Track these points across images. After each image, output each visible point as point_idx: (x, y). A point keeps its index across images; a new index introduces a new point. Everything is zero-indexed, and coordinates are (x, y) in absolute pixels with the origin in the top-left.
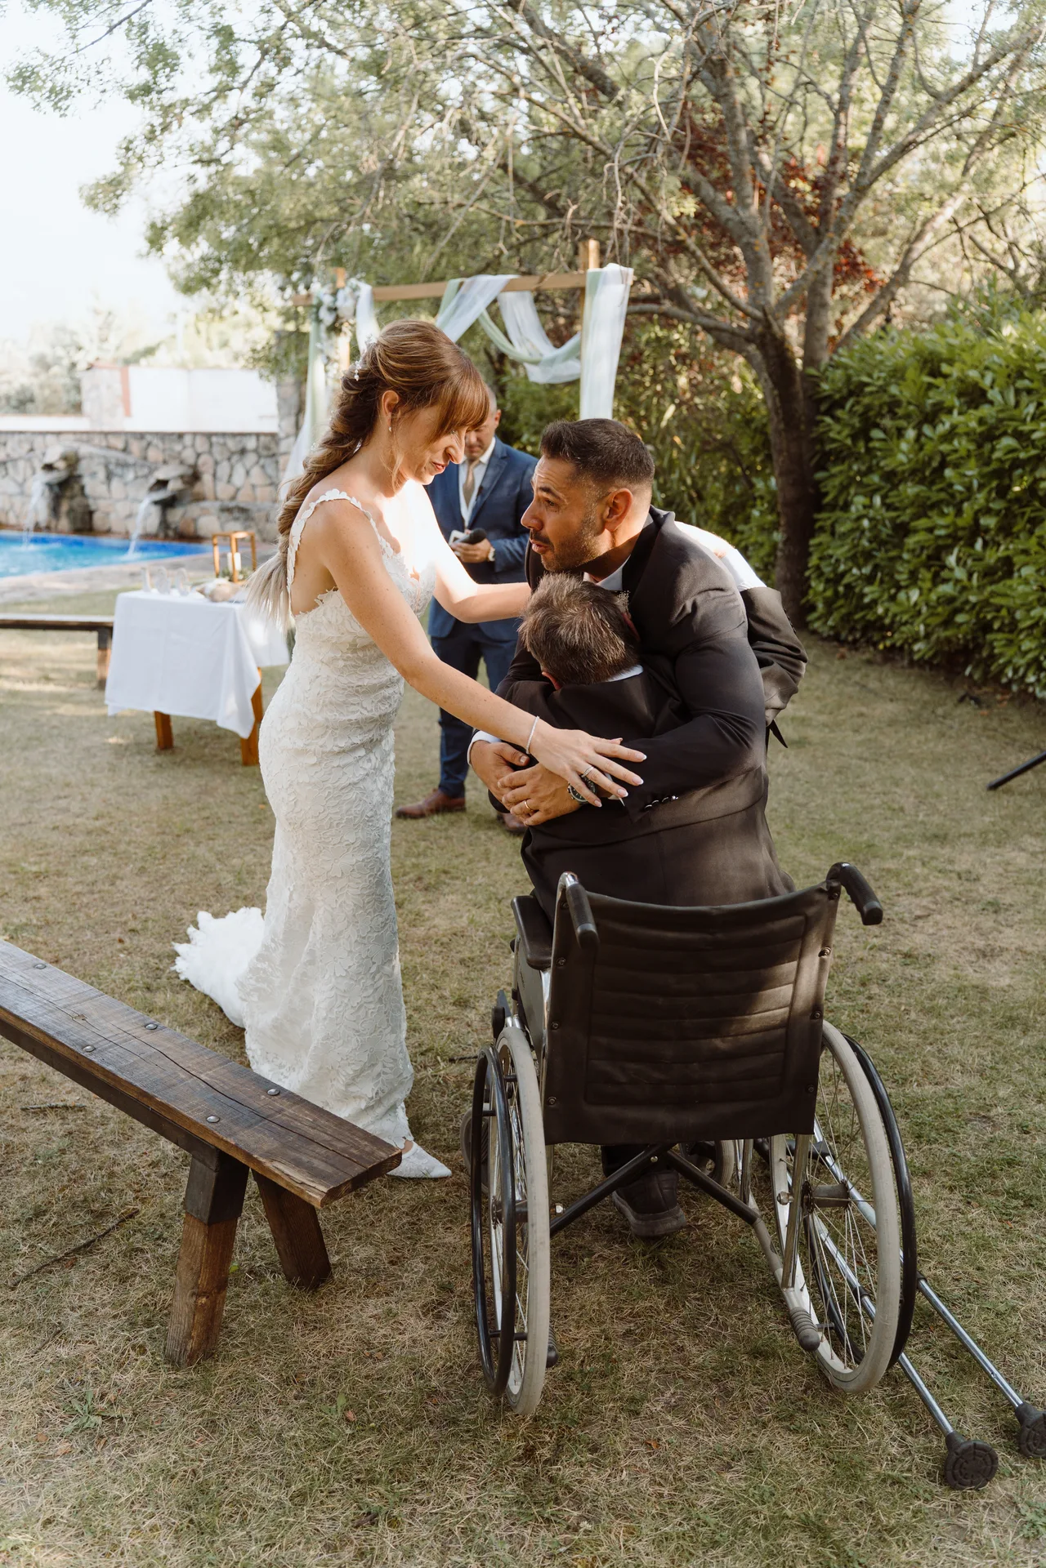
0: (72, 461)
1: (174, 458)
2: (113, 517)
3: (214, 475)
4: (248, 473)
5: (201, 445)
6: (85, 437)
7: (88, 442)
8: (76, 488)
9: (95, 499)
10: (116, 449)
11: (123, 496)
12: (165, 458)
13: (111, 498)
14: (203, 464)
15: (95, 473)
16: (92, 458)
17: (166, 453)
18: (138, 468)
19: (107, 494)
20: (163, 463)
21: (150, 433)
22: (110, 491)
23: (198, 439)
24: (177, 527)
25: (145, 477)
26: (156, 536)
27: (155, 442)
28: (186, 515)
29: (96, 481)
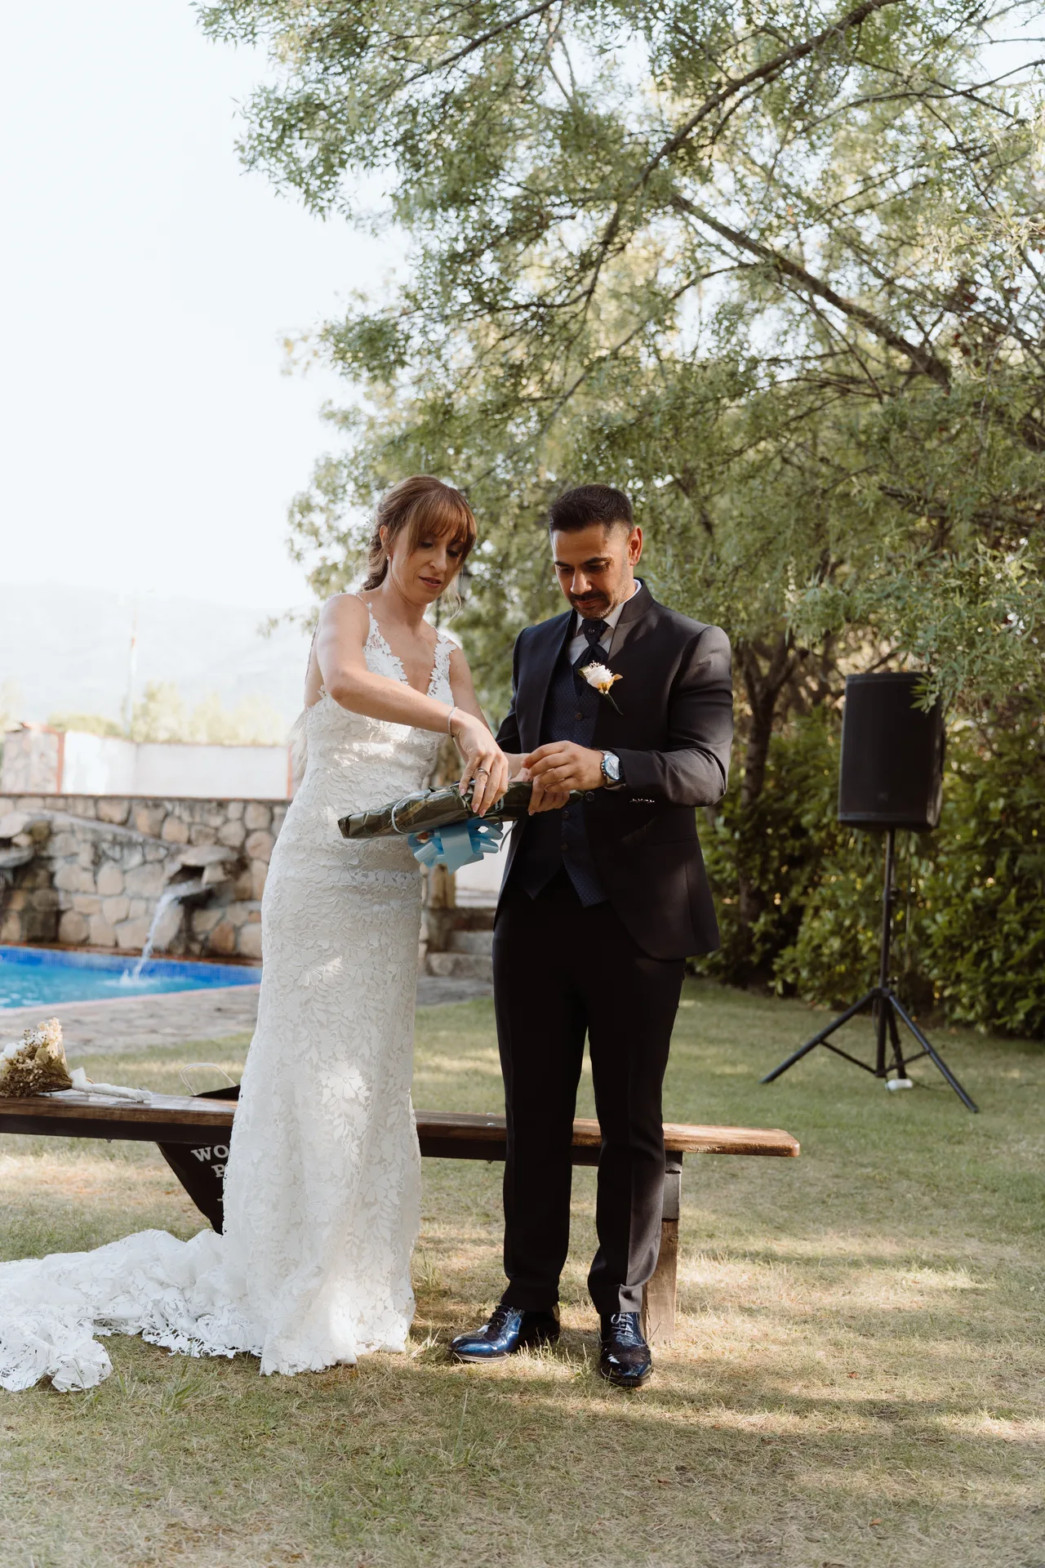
0: (41, 836)
1: (207, 836)
2: (94, 921)
5: (256, 818)
6: (61, 803)
7: (65, 810)
8: (42, 874)
9: (67, 892)
10: (111, 822)
11: (119, 889)
12: (193, 837)
13: (96, 893)
14: (255, 847)
15: (74, 855)
16: (73, 832)
17: (195, 828)
18: (147, 850)
19: (90, 886)
20: (189, 842)
21: (170, 799)
22: (95, 882)
23: (251, 809)
24: (206, 939)
25: (161, 861)
26: (169, 952)
27: (177, 812)
28: (224, 922)
29: (75, 867)
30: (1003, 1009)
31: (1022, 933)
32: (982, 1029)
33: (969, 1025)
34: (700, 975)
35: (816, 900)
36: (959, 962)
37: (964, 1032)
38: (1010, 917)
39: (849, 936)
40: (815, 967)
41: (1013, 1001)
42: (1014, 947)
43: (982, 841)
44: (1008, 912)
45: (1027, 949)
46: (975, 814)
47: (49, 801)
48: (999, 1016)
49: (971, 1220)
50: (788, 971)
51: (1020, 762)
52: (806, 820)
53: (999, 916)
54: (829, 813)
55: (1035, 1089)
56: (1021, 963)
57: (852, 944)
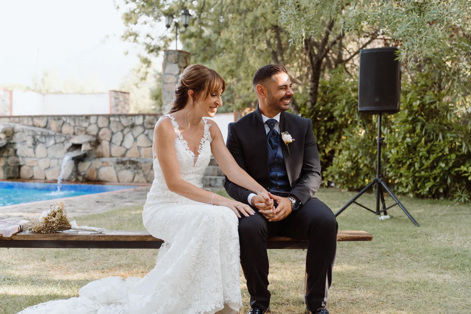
0: (10, 134)
1: (82, 131)
2: (35, 169)
3: (110, 142)
4: (135, 139)
5: (102, 122)
6: (17, 119)
7: (19, 122)
8: (11, 150)
9: (23, 157)
10: (39, 127)
11: (45, 155)
12: (76, 132)
13: (35, 157)
14: (103, 135)
15: (25, 141)
16: (23, 132)
17: (76, 128)
18: (56, 138)
19: (32, 154)
20: (74, 134)
21: (65, 116)
22: (35, 153)
23: (100, 119)
24: (85, 174)
25: (63, 142)
26: (68, 181)
27: (68, 121)
28: (92, 167)
29: (25, 146)
30: (420, 187)
31: (427, 155)
32: (411, 195)
33: (404, 194)
35: (340, 146)
36: (402, 168)
37: (403, 197)
38: (422, 149)
39: (355, 161)
40: (341, 174)
41: (424, 183)
42: (424, 161)
43: (410, 119)
44: (421, 147)
45: (429, 162)
46: (407, 108)
47: (12, 119)
48: (418, 190)
49: (428, 266)
50: (329, 176)
51: (426, 85)
52: (336, 113)
53: (418, 149)
54: (346, 110)
55: (439, 217)
56: (427, 168)
57: (356, 164)
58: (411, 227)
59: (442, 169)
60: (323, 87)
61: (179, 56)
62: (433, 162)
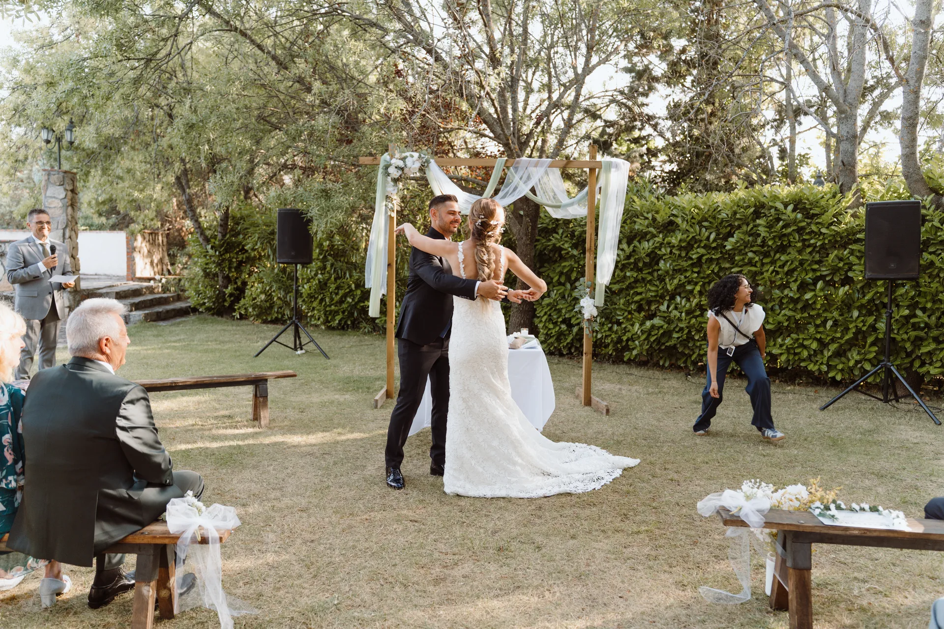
30: (331, 320)
31: (337, 291)
32: (323, 327)
33: (316, 326)
34: (202, 312)
35: (253, 279)
36: (314, 303)
38: (332, 285)
39: (268, 294)
40: (254, 307)
41: (334, 316)
42: (334, 296)
43: (321, 257)
45: (338, 297)
48: (329, 322)
49: (335, 390)
50: (242, 309)
52: (248, 247)
53: (328, 285)
55: (346, 348)
56: (337, 302)
57: (269, 296)
58: (323, 360)
59: (350, 304)
60: (234, 218)
61: (64, 177)
62: (342, 297)
